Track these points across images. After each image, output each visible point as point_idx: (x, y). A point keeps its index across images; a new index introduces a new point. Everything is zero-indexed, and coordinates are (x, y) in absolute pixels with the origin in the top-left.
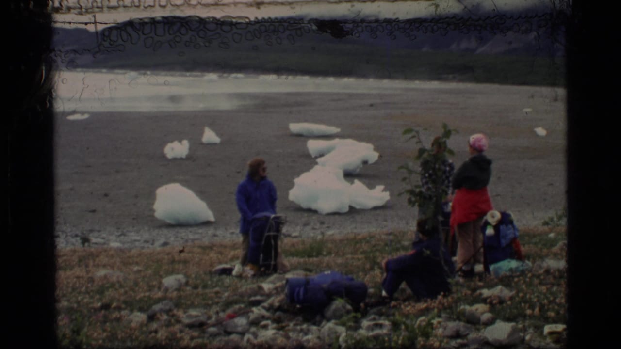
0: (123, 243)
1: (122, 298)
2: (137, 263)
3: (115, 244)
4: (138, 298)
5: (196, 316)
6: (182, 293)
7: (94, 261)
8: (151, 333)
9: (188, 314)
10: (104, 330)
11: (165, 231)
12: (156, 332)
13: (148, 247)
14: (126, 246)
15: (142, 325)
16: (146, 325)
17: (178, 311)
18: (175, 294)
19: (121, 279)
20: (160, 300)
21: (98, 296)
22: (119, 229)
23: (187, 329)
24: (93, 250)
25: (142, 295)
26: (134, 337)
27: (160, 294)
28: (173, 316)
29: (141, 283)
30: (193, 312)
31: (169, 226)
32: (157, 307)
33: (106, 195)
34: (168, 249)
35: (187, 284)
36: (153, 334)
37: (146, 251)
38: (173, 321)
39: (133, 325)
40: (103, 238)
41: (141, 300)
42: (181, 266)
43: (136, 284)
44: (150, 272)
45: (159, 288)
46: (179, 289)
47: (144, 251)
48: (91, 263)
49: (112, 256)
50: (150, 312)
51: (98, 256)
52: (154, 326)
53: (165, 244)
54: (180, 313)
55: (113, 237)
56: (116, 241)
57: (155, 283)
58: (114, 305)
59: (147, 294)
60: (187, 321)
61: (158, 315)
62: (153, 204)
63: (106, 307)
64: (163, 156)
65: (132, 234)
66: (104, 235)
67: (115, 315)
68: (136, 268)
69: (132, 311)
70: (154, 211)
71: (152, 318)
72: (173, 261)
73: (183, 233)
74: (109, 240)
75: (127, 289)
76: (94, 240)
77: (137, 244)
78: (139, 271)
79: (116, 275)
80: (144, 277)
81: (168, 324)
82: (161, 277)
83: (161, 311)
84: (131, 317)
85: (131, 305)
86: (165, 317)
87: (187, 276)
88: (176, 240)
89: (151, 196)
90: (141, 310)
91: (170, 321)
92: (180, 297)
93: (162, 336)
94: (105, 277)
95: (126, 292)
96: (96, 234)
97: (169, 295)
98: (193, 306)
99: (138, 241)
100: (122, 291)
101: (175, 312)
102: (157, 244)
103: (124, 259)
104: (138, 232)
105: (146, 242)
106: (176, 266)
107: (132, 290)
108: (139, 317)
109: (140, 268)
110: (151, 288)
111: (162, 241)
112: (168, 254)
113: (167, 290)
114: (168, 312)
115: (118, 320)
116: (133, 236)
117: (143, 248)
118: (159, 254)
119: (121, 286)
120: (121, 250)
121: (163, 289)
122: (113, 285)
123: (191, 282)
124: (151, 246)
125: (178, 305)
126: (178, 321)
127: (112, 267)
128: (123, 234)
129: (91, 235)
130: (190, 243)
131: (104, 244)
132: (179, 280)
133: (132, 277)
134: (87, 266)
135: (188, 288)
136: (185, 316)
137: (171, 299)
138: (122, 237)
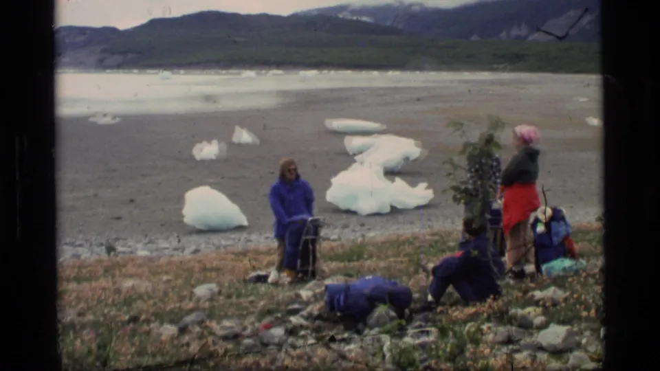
0: (151, 251)
1: (151, 310)
2: (167, 273)
3: (143, 253)
4: (168, 309)
5: (231, 327)
6: (215, 304)
7: (120, 271)
8: (183, 346)
9: (222, 325)
10: (133, 344)
11: (195, 238)
12: (188, 345)
13: (178, 256)
14: (155, 254)
15: (172, 338)
16: (177, 338)
17: (210, 322)
18: (207, 304)
19: (150, 289)
20: (191, 311)
21: (125, 308)
22: (146, 236)
23: (221, 342)
24: (119, 259)
25: (172, 306)
26: (165, 351)
27: (191, 305)
28: (206, 327)
29: (171, 294)
30: (227, 323)
31: (200, 232)
32: (188, 319)
33: (132, 201)
34: (199, 256)
35: (220, 293)
36: (185, 348)
37: (175, 259)
38: (206, 333)
39: (164, 338)
40: (130, 247)
41: (172, 311)
42: (214, 274)
43: (166, 294)
44: (180, 282)
45: (191, 299)
46: (211, 299)
47: (173, 259)
48: (117, 273)
49: (140, 266)
50: (182, 324)
51: (125, 266)
52: (186, 338)
53: (196, 251)
54: (214, 325)
55: (139, 246)
56: (143, 249)
57: (185, 293)
58: (143, 317)
59: (178, 305)
60: (221, 333)
61: (190, 327)
62: (181, 209)
63: (134, 319)
64: (192, 158)
65: (160, 241)
66: (130, 244)
67: (145, 327)
68: (165, 278)
69: (162, 323)
70: (183, 216)
71: (183, 330)
72: (204, 269)
73: (216, 239)
74: (136, 249)
75: (156, 300)
76: (120, 249)
77: (166, 252)
78: (169, 281)
79: (144, 286)
80: (173, 288)
81: (201, 337)
82: (193, 286)
83: (193, 323)
84: (161, 329)
85: (160, 317)
86: (197, 329)
87: (220, 284)
88: (207, 247)
89: (180, 201)
90: (172, 322)
91: (202, 333)
92: (212, 308)
93: (194, 349)
94: (133, 288)
95: (155, 304)
96: (121, 242)
97: (201, 305)
98: (226, 316)
99: (167, 248)
100: (151, 302)
101: (208, 323)
102: (187, 251)
103: (152, 267)
104: (167, 238)
105: (176, 249)
106: (208, 274)
107: (162, 300)
108: (169, 330)
109: (169, 277)
110: (181, 299)
111: (193, 248)
112: (200, 262)
113: (198, 300)
114: (201, 323)
115: (148, 333)
116: (163, 244)
117: (172, 256)
118: (189, 261)
119: (150, 298)
120: (150, 259)
121: (194, 299)
122: (140, 297)
123: (224, 291)
124: (181, 254)
125: (211, 316)
126: (212, 333)
127: (140, 276)
128: (151, 242)
129: (117, 243)
130: (222, 250)
131: (131, 253)
132: (211, 290)
133: (162, 287)
134: (113, 276)
135: (221, 298)
136: (218, 327)
137: (204, 309)
138: (150, 245)
